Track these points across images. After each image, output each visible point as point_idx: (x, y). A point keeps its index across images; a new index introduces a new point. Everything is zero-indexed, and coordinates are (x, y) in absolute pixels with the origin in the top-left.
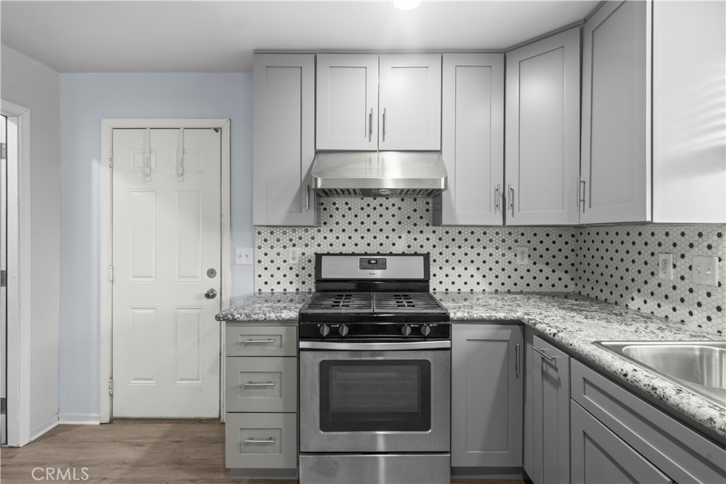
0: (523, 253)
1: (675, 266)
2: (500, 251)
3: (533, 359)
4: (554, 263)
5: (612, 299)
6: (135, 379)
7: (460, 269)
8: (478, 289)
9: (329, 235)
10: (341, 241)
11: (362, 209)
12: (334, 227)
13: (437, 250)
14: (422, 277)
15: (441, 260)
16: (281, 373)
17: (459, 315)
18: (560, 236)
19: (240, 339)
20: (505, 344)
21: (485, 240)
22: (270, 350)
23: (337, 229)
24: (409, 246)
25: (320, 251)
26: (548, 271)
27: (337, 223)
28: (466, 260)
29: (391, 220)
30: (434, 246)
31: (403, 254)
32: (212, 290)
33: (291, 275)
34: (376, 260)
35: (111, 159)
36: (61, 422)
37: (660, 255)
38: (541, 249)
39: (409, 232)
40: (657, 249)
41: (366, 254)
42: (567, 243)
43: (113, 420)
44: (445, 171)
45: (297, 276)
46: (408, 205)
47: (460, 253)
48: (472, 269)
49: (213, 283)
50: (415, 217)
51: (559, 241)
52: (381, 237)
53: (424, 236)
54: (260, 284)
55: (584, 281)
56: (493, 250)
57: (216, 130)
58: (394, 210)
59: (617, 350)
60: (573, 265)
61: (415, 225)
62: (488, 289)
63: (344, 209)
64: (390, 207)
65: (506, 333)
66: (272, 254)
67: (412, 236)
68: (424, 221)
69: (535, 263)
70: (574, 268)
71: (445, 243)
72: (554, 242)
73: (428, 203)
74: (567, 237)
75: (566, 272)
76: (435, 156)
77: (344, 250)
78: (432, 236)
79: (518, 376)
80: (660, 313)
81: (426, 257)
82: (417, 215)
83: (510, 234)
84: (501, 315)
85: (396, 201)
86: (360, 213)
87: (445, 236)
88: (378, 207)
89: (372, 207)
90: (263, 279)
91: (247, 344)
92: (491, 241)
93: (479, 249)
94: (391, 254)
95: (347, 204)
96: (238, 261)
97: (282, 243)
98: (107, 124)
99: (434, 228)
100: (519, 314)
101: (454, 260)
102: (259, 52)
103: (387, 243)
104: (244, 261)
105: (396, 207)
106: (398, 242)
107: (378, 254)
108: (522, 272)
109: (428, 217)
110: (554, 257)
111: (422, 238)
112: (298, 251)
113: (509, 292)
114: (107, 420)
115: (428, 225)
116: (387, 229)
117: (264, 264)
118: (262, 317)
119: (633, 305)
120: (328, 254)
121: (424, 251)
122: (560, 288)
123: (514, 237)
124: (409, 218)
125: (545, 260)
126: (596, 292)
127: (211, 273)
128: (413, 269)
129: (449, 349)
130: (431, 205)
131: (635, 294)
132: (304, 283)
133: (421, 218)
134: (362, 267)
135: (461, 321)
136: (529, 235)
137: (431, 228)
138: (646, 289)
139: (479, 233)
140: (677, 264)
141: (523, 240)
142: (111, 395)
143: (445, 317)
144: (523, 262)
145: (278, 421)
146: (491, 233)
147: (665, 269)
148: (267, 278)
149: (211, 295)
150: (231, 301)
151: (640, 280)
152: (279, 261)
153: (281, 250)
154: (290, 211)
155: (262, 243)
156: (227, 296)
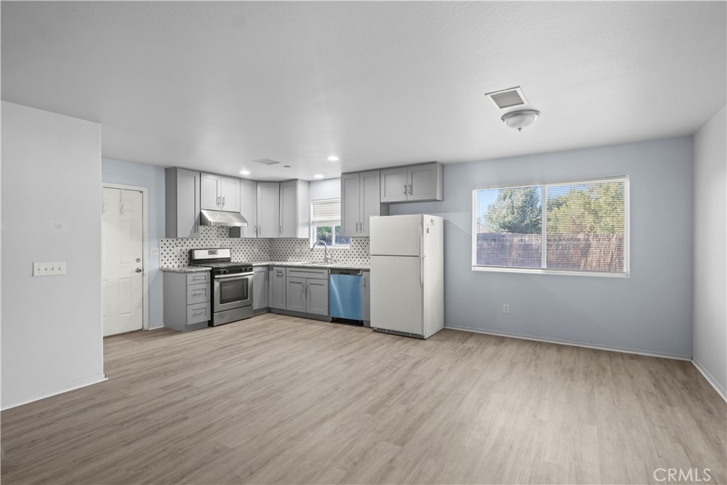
0: (256, 247)
2: (250, 247)
3: (273, 272)
7: (238, 254)
9: (192, 242)
10: (197, 244)
13: (231, 247)
14: (229, 256)
16: (205, 289)
18: (266, 241)
19: (192, 279)
22: (202, 281)
24: (221, 246)
25: (191, 248)
26: (263, 253)
28: (240, 251)
29: (214, 236)
30: (229, 245)
32: (138, 269)
33: (176, 260)
34: (212, 251)
38: (261, 246)
39: (221, 240)
41: (207, 249)
42: (268, 243)
45: (179, 259)
47: (238, 248)
48: (241, 254)
49: (139, 266)
50: (223, 234)
51: (266, 243)
54: (162, 264)
55: (273, 256)
57: (141, 192)
58: (215, 232)
60: (269, 251)
61: (223, 237)
65: (264, 269)
66: (168, 250)
67: (222, 242)
69: (259, 251)
71: (233, 244)
72: (264, 243)
76: (238, 214)
77: (198, 248)
78: (229, 241)
85: (216, 228)
87: (233, 241)
90: (164, 262)
91: (195, 280)
94: (216, 249)
96: (152, 254)
97: (172, 245)
99: (235, 239)
101: (236, 251)
103: (214, 244)
104: (155, 253)
106: (217, 244)
108: (256, 254)
109: (227, 234)
110: (264, 248)
111: (225, 242)
112: (179, 248)
115: (227, 237)
116: (213, 239)
117: (164, 255)
119: (289, 260)
120: (195, 249)
121: (226, 247)
125: (262, 249)
126: (278, 258)
127: (138, 260)
128: (226, 254)
130: (228, 230)
131: (289, 257)
132: (181, 262)
133: (225, 234)
134: (209, 254)
135: (255, 266)
136: (258, 241)
138: (293, 255)
143: (252, 265)
144: (256, 250)
146: (247, 241)
148: (166, 261)
149: (138, 271)
150: (149, 272)
151: (291, 252)
152: (171, 253)
153: (172, 249)
154: (191, 232)
155: (163, 246)
156: (146, 271)
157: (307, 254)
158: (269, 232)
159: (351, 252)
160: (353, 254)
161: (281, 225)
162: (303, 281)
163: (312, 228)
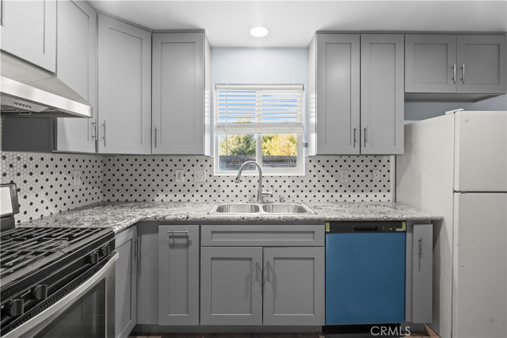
1: (184, 175)
2: (63, 175)
4: (93, 181)
18: (96, 162)
26: (90, 187)
37: (176, 171)
38: (87, 172)
40: (173, 168)
42: (99, 167)
48: (42, 196)
51: (95, 165)
56: (58, 176)
60: (101, 182)
62: (55, 211)
69: (83, 183)
72: (93, 167)
74: (99, 162)
75: (99, 188)
80: (176, 199)
83: (69, 160)
93: (47, 175)
108: (76, 191)
110: (93, 177)
119: (158, 199)
122: (96, 200)
123: (72, 162)
125: (89, 180)
131: (159, 193)
135: (119, 234)
136: (80, 161)
138: (167, 189)
140: (186, 174)
141: (77, 166)
144: (77, 183)
147: (179, 178)
151: (162, 185)
157: (206, 186)
159: (306, 182)
160: (311, 186)
162: (256, 254)
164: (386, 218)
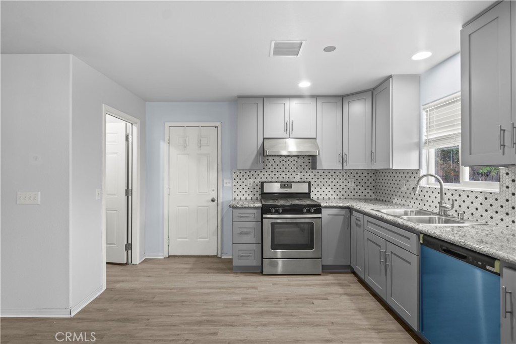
0: (351, 181)
1: (406, 185)
2: (342, 181)
3: (353, 218)
4: (365, 186)
5: (388, 200)
6: (180, 238)
7: (324, 189)
8: (332, 197)
9: (266, 174)
10: (271, 176)
11: (280, 162)
12: (268, 170)
13: (314, 180)
14: (308, 192)
15: (315, 185)
16: (255, 228)
17: (325, 205)
18: (368, 174)
19: (239, 215)
20: (343, 217)
21: (335, 176)
22: (250, 219)
23: (269, 171)
24: (301, 179)
25: (261, 180)
27: (269, 168)
28: (327, 185)
29: (293, 167)
30: (312, 178)
31: (299, 182)
32: (213, 198)
33: (249, 192)
34: (287, 184)
35: (169, 140)
36: (146, 257)
37: (402, 181)
38: (360, 180)
39: (301, 172)
40: (401, 179)
41: (282, 182)
42: (371, 177)
43: (169, 256)
44: (318, 148)
45: (251, 192)
46: (300, 161)
47: (324, 182)
49: (214, 196)
50: (304, 166)
51: (367, 176)
52: (289, 175)
53: (308, 174)
54: (235, 195)
55: (378, 194)
56: (338, 180)
57: (216, 127)
58: (294, 162)
59: (378, 211)
60: (374, 186)
61: (304, 169)
62: (336, 197)
63: (272, 162)
64: (293, 161)
65: (343, 212)
66: (241, 182)
67: (302, 174)
68: (308, 167)
69: (357, 186)
70: (374, 188)
71: (317, 177)
72: (365, 177)
73: (309, 159)
74: (371, 174)
75: (371, 190)
76: (313, 140)
77: (272, 180)
78: (311, 174)
79: (348, 229)
80: (402, 203)
81: (309, 183)
82: (305, 164)
83: (346, 173)
84: (341, 205)
85: (296, 158)
86: (279, 164)
87: (317, 174)
88: (287, 161)
89: (284, 161)
90: (237, 193)
91: (241, 217)
92: (337, 176)
93: (332, 180)
94: (293, 182)
95: (273, 160)
96: (225, 185)
97: (245, 177)
98: (167, 124)
99: (312, 170)
100: (348, 204)
101: (321, 185)
102: (239, 97)
103: (291, 177)
104: (228, 185)
105: (295, 161)
106: (296, 177)
107: (288, 182)
108: (351, 190)
109: (310, 166)
110: (365, 183)
111: (307, 175)
112: (252, 180)
113: (346, 198)
114: (167, 256)
115: (309, 169)
116: (291, 171)
117: (237, 187)
118: (247, 206)
119: (394, 201)
120: (265, 182)
121: (308, 180)
122: (368, 196)
123: (348, 174)
124: (301, 166)
125: (361, 184)
126: (382, 198)
128: (304, 188)
129: (321, 218)
130: (311, 160)
131: (395, 197)
132: (254, 195)
133: (307, 166)
134: (281, 187)
135: (326, 207)
136: (354, 173)
137: (311, 170)
138: (398, 194)
139: (332, 173)
141: (351, 176)
142: (169, 245)
143: (319, 205)
144: (352, 185)
145: (253, 247)
146: (338, 173)
147: (403, 186)
148: (239, 193)
149: (213, 201)
150: (222, 203)
151: (396, 190)
152: (243, 185)
153: (244, 180)
154: (253, 164)
155: (236, 177)
156: (220, 201)
157: (417, 196)
158: (358, 162)
161: (374, 151)
162: (382, 242)
163: (424, 152)
164: (463, 244)
